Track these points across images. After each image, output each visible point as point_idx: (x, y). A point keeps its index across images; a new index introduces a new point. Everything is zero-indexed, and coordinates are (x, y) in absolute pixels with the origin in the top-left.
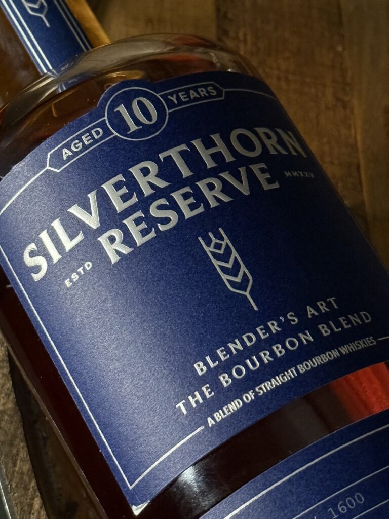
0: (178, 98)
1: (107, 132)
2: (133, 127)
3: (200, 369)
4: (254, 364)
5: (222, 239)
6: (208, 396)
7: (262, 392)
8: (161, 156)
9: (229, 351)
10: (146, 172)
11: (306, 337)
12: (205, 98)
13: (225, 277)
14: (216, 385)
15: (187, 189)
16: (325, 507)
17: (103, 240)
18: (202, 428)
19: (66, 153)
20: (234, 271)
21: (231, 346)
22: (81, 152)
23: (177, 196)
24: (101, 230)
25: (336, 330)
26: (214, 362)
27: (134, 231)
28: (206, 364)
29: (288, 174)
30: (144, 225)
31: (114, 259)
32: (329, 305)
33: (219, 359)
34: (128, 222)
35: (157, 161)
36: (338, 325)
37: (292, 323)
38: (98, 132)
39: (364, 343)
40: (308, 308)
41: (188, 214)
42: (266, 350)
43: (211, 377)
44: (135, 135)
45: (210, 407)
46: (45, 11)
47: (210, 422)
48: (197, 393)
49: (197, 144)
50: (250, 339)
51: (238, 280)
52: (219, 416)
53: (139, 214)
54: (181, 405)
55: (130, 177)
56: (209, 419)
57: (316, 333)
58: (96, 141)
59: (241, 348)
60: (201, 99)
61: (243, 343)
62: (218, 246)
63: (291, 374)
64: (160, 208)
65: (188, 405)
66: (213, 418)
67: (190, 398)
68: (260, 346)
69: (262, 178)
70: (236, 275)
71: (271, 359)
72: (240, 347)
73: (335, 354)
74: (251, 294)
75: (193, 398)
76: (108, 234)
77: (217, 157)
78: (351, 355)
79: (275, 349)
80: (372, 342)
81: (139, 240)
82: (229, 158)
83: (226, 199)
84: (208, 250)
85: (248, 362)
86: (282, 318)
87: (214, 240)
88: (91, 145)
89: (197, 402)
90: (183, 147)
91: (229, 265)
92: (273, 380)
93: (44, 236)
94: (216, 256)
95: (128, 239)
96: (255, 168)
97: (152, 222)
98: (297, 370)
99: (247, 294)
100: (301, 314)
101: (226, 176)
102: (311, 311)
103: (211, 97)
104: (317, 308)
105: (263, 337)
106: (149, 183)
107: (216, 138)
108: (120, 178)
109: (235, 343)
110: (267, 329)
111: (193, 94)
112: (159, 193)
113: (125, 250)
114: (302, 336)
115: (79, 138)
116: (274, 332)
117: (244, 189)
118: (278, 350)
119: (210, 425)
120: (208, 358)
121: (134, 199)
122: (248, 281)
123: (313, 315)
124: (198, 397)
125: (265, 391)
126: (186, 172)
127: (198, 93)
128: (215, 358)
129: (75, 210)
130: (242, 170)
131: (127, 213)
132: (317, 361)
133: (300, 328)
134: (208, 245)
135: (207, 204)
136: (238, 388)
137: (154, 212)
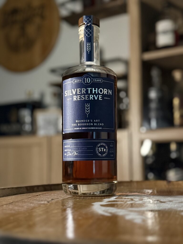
0: (95, 80)
1: (82, 81)
2: (86, 82)
3: (77, 121)
5: (89, 105)
8: (87, 88)
9: (81, 121)
10: (84, 90)
12: (99, 81)
13: (86, 111)
14: (77, 125)
15: (88, 95)
16: (82, 147)
17: (74, 96)
19: (75, 81)
20: (88, 110)
21: (82, 121)
22: (77, 82)
23: (86, 96)
24: (75, 95)
27: (78, 98)
28: (78, 121)
29: (105, 98)
30: (80, 98)
31: (74, 100)
32: (98, 121)
34: (78, 96)
35: (86, 89)
36: (98, 124)
38: (81, 81)
41: (86, 99)
43: (77, 123)
44: (85, 83)
46: (90, 51)
49: (93, 89)
50: (84, 121)
52: (76, 129)
53: (80, 96)
54: (72, 124)
55: (81, 89)
57: (94, 124)
58: (80, 82)
60: (98, 81)
61: (83, 121)
62: (87, 106)
64: (83, 96)
65: (73, 125)
68: (85, 122)
69: (100, 98)
73: (95, 128)
74: (88, 115)
76: (75, 96)
77: (95, 92)
81: (78, 99)
82: (97, 93)
83: (93, 99)
84: (86, 106)
87: (87, 105)
88: (79, 82)
90: (91, 88)
91: (87, 109)
93: (68, 91)
94: (86, 107)
95: (77, 99)
96: (100, 96)
97: (81, 98)
99: (88, 114)
100: (93, 121)
101: (95, 95)
102: (95, 121)
103: (100, 82)
104: (96, 121)
106: (84, 92)
107: (97, 89)
108: (80, 89)
110: (87, 121)
111: (97, 80)
112: (84, 94)
113: (76, 100)
115: (78, 80)
117: (96, 99)
118: (87, 124)
121: (80, 93)
124: (75, 125)
126: (89, 92)
127: (98, 80)
128: (79, 121)
129: (73, 90)
130: (98, 95)
131: (79, 95)
133: (92, 123)
134: (86, 105)
135: (89, 99)
136: (80, 127)
137: (82, 97)
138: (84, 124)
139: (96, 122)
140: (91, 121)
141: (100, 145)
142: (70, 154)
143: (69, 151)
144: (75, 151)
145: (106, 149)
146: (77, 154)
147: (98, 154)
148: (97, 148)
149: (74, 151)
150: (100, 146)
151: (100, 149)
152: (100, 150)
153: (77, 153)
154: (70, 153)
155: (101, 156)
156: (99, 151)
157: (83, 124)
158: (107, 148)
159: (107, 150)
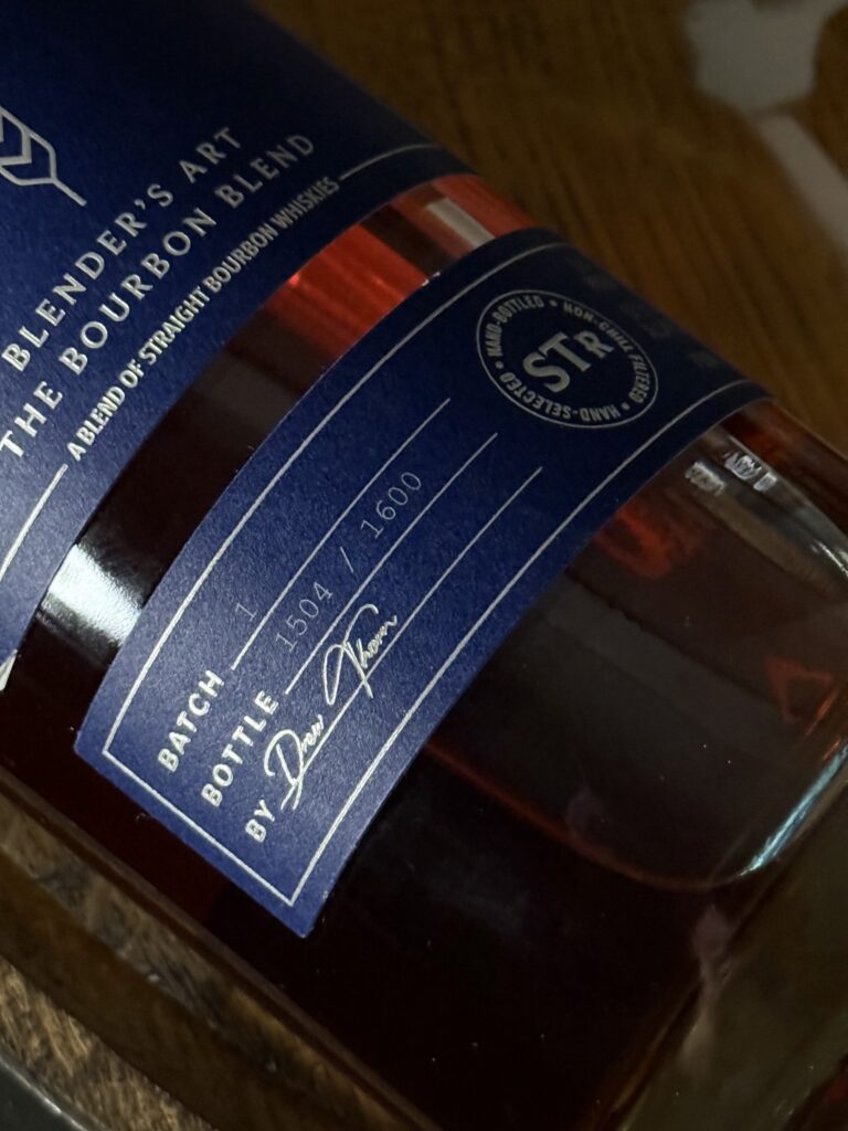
3: (16, 357)
4: (118, 309)
6: (52, 404)
7: (153, 356)
9: (60, 303)
11: (201, 221)
18: (64, 468)
21: (61, 291)
25: (252, 188)
26: (39, 335)
28: (25, 345)
32: (221, 146)
33: (47, 325)
36: (254, 176)
37: (163, 204)
39: (315, 193)
40: (184, 165)
42: (132, 273)
43: (45, 365)
45: (63, 423)
47: (76, 451)
48: (28, 407)
50: (92, 264)
51: (25, 159)
52: (87, 433)
56: (72, 447)
57: (216, 207)
59: (82, 289)
61: (80, 276)
63: (196, 301)
66: (79, 442)
67: (19, 421)
68: (116, 270)
70: (17, 152)
71: (148, 288)
72: (78, 287)
73: (267, 233)
74: (60, 177)
75: (25, 419)
78: (298, 224)
79: (148, 265)
80: (330, 188)
85: (105, 309)
86: (139, 203)
89: (35, 424)
92: (166, 325)
98: (205, 290)
99: (53, 180)
102: (190, 169)
104: (201, 161)
105: (116, 251)
109: (68, 283)
110: (119, 234)
114: (191, 222)
116: (134, 234)
118: (155, 264)
119: (78, 458)
120: (24, 332)
122: (46, 154)
123: (197, 175)
124: (35, 413)
125: (160, 351)
128: (37, 326)
132: (238, 259)
133: (182, 208)
136: (105, 367)
138: (126, 295)
139: (219, 174)
140: (152, 203)
141: (494, 335)
142: (314, 737)
143: (261, 739)
144: (337, 638)
145: (592, 327)
146: (375, 643)
147: (576, 419)
148: (508, 377)
149: (317, 663)
150: (503, 337)
151: (537, 364)
152: (555, 380)
153: (364, 633)
154: (303, 731)
155: (625, 414)
156: (556, 388)
157: (116, 310)
158: (589, 317)
159: (612, 333)
